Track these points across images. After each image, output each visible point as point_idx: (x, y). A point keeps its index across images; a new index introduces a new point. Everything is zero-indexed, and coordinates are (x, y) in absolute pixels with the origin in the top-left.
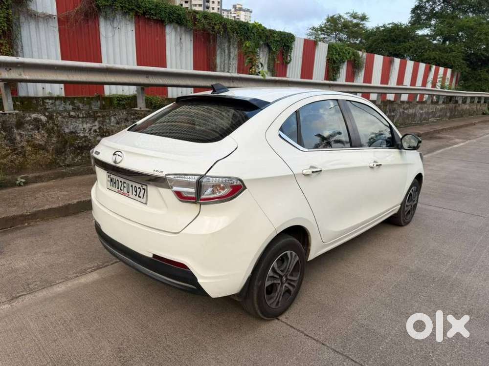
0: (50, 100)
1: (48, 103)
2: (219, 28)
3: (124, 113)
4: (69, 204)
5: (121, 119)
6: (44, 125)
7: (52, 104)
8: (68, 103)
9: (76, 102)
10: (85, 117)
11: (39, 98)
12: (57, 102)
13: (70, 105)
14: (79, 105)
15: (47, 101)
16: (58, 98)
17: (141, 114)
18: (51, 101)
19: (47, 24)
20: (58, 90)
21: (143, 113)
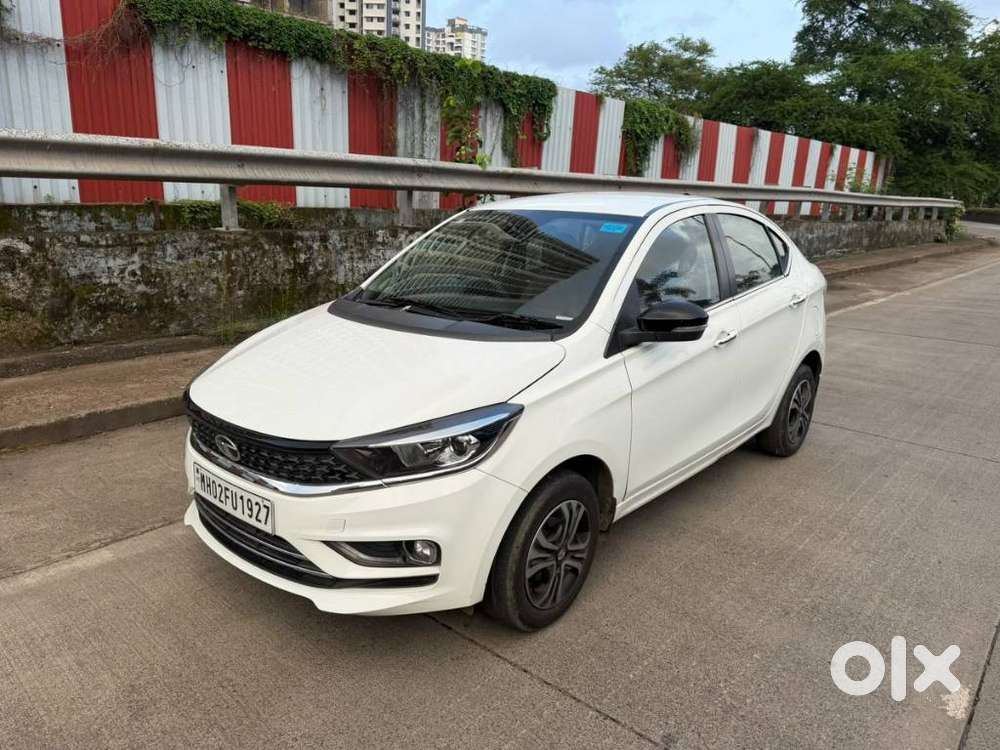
0: (49, 211)
1: (44, 217)
2: (401, 68)
3: (194, 237)
4: (71, 419)
7: (53, 218)
8: (86, 218)
11: (26, 206)
12: (64, 216)
15: (43, 213)
16: (66, 207)
17: (229, 238)
18: (50, 214)
19: (43, 56)
20: (67, 192)
21: (232, 237)
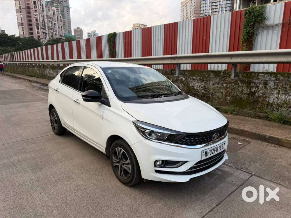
5: (216, 82)
6: (183, 82)
9: (278, 75)
10: (199, 80)
13: (274, 77)
14: (280, 78)
